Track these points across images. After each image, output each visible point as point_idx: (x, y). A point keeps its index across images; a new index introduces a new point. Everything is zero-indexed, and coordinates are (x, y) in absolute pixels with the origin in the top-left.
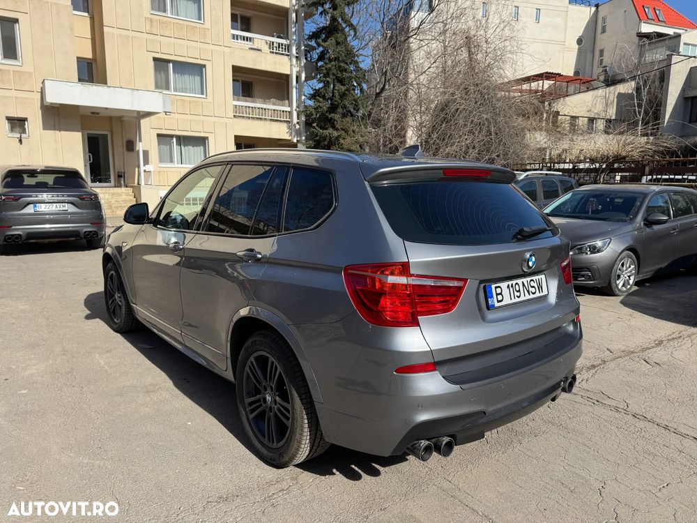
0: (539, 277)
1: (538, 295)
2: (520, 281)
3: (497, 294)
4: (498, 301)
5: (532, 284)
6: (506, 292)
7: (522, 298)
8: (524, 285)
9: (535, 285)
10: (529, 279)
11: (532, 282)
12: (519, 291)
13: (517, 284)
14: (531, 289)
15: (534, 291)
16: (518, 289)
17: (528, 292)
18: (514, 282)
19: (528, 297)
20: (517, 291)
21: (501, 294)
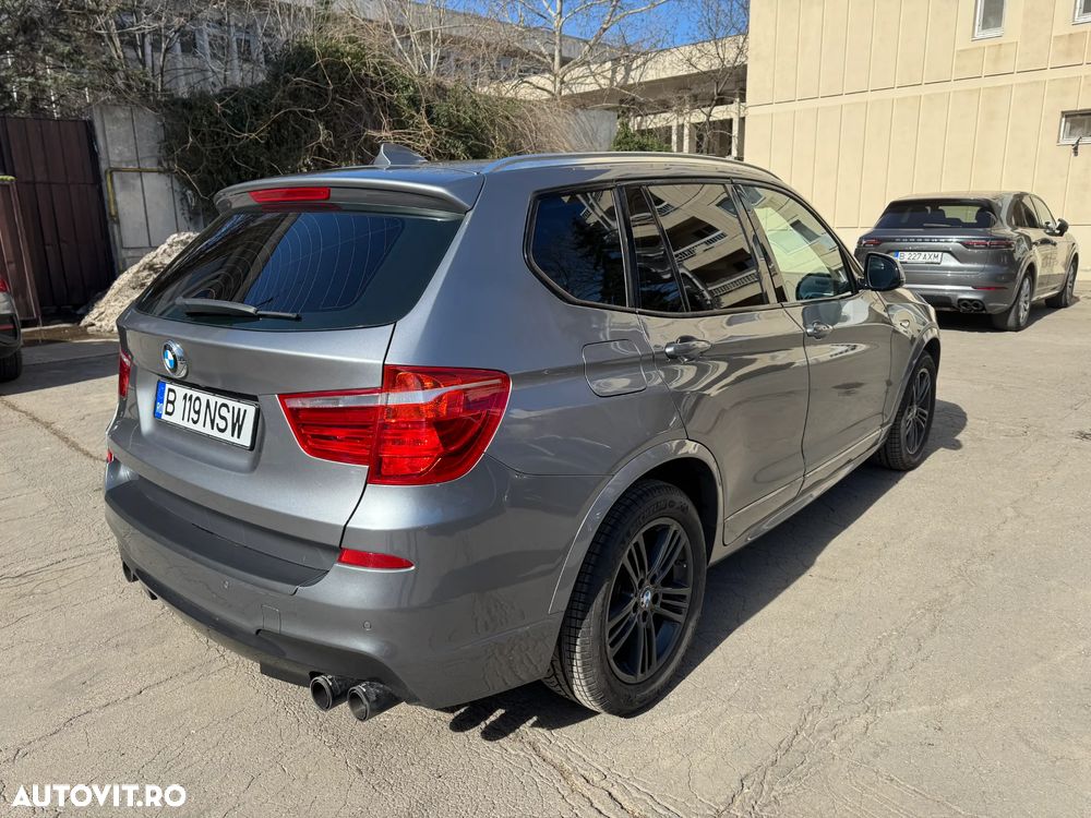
0: (242, 406)
1: (227, 436)
2: (204, 397)
3: (169, 402)
4: (167, 413)
5: (224, 411)
6: (179, 403)
7: (199, 427)
8: (208, 406)
9: (229, 416)
10: (221, 400)
11: (224, 409)
12: (198, 413)
13: (198, 398)
14: (218, 420)
15: (222, 426)
16: (197, 409)
17: (212, 422)
18: (195, 394)
19: (207, 430)
20: (195, 412)
21: (172, 403)
